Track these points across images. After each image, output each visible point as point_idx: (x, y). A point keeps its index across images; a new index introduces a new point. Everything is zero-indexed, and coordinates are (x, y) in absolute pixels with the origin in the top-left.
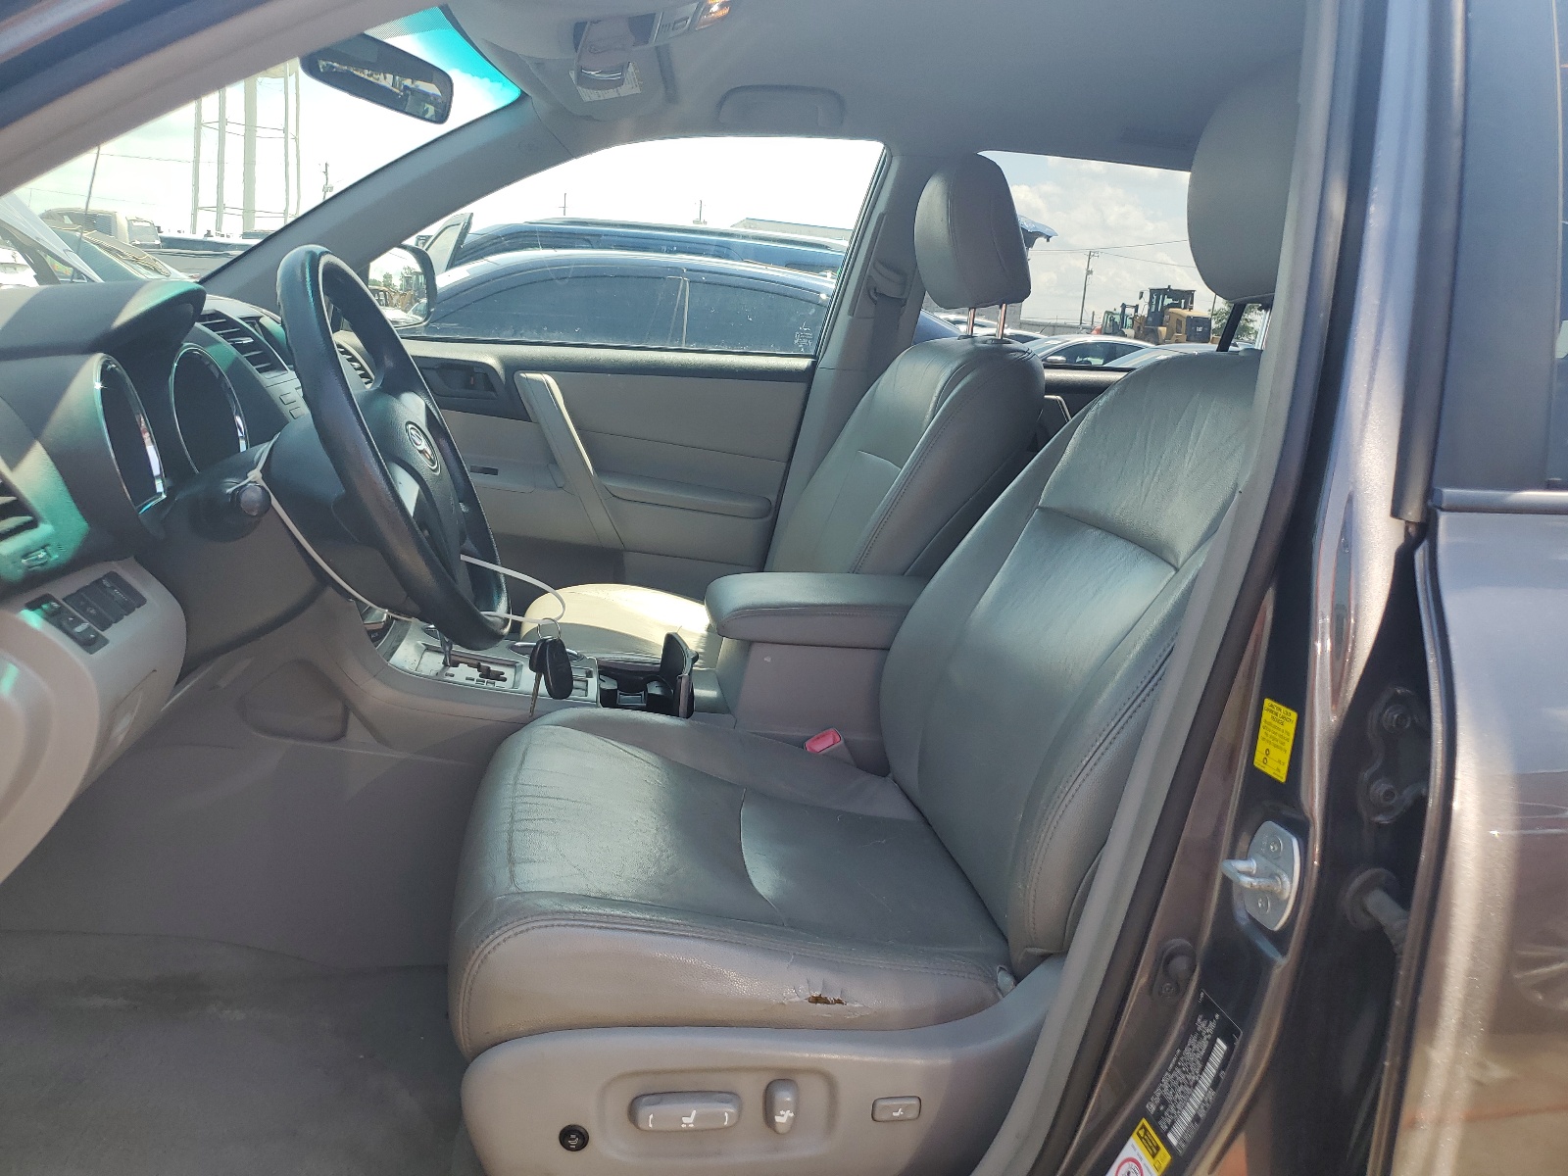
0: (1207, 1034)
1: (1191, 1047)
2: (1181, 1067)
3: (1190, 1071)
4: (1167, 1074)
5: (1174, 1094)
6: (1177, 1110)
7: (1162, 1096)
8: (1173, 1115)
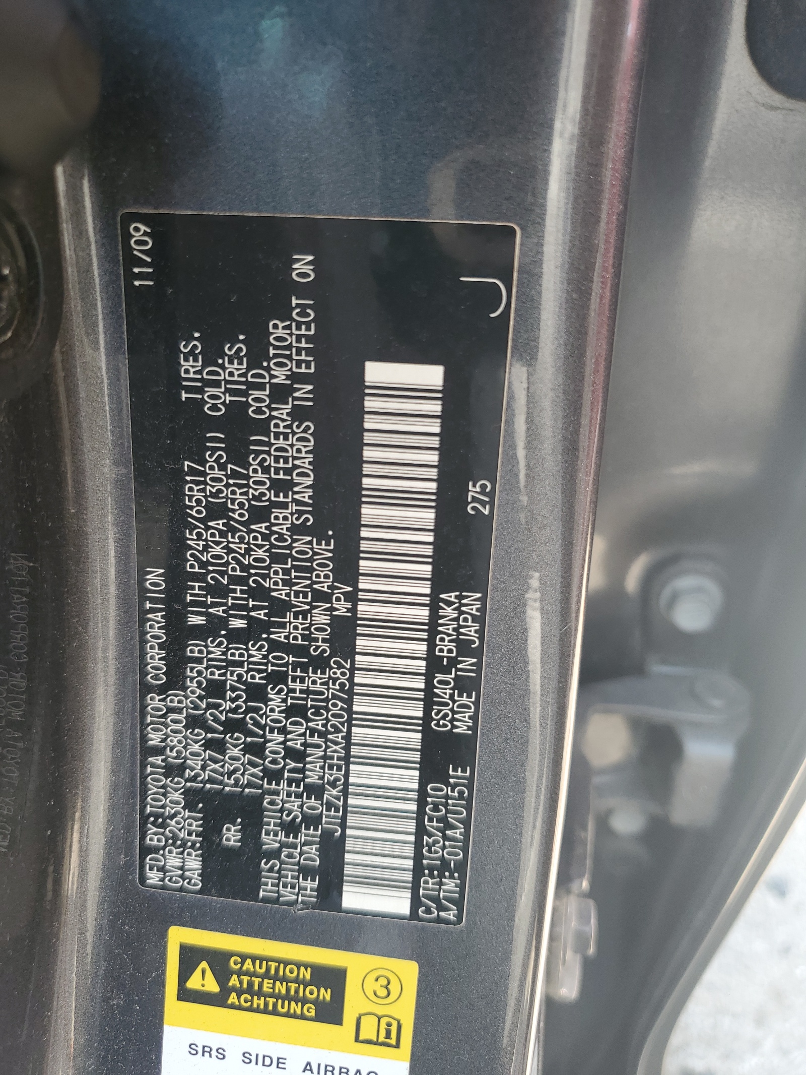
0: (280, 394)
1: (217, 511)
2: (214, 627)
3: (280, 607)
4: (154, 701)
5: (257, 750)
6: (316, 791)
7: (192, 799)
8: (312, 821)
